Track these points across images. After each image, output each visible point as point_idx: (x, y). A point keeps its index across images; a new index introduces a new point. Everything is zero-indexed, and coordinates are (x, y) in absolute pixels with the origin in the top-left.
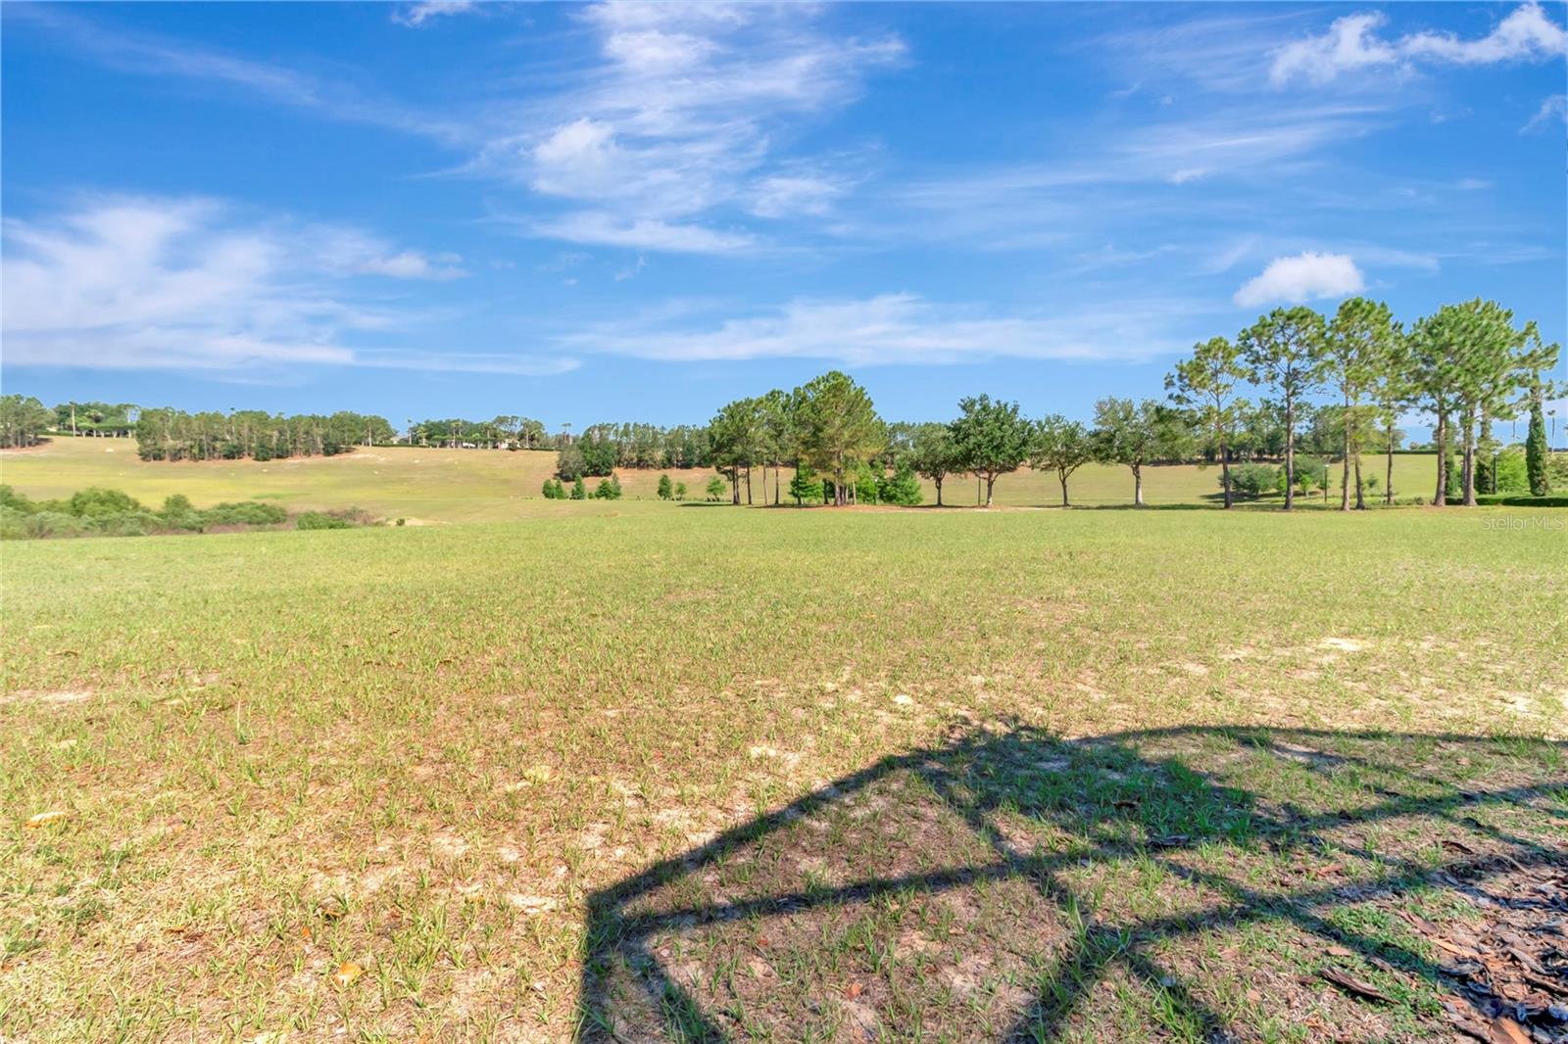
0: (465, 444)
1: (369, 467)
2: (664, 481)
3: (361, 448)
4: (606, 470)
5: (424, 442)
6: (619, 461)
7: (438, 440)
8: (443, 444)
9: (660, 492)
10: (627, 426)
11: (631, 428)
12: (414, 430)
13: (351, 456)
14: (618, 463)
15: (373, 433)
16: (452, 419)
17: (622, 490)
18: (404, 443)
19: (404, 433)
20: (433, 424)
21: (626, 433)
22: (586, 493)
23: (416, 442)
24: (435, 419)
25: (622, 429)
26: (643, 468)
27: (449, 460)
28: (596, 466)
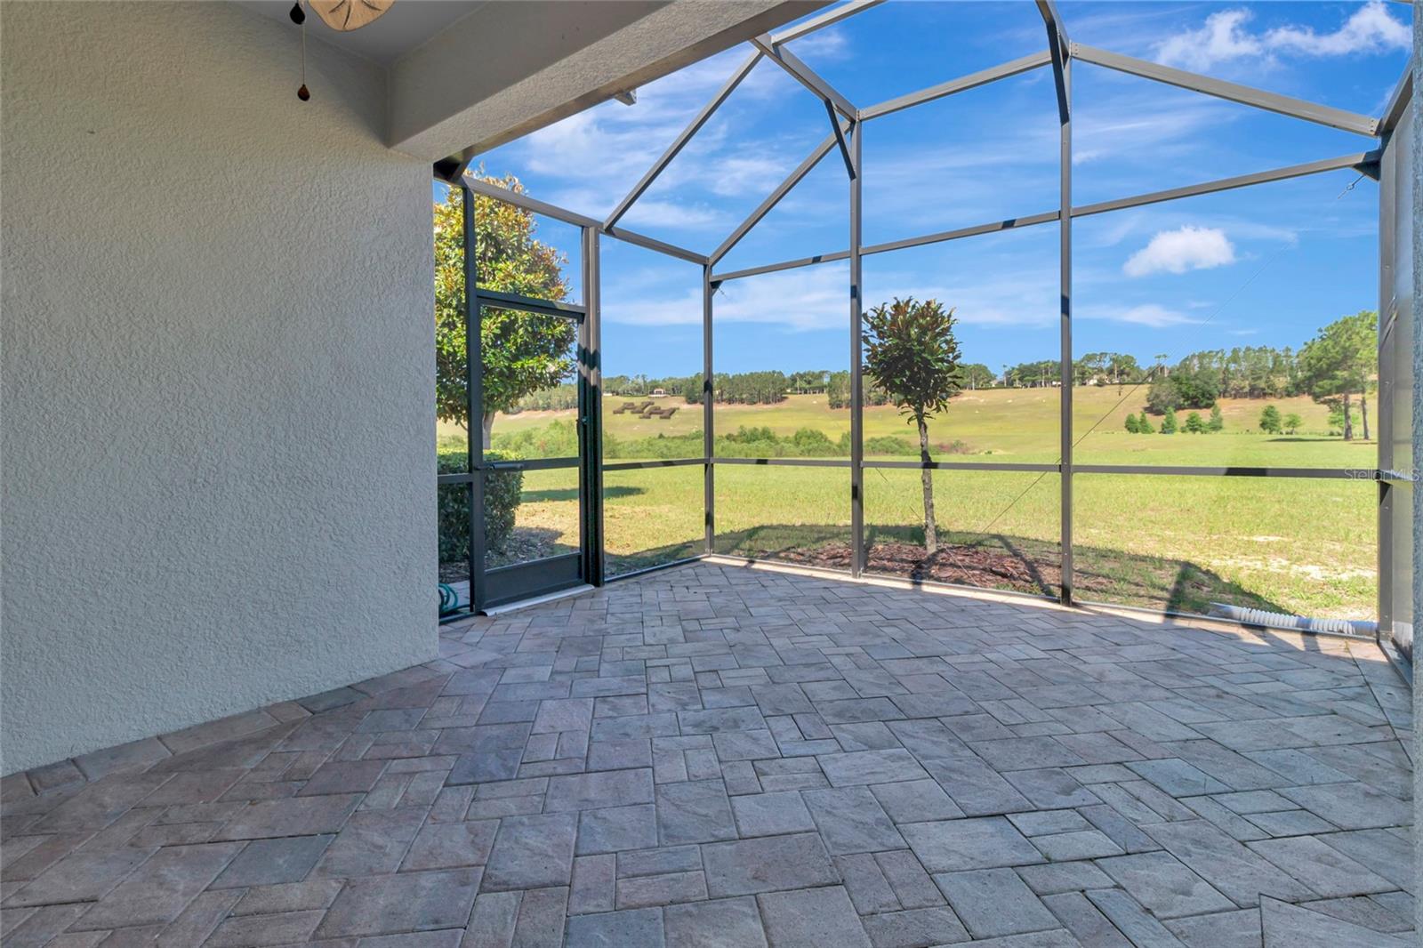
0: (1054, 383)
1: (971, 407)
2: (1269, 412)
3: (966, 392)
4: (1205, 402)
5: (1017, 383)
6: (1225, 391)
7: (1028, 381)
8: (1034, 385)
9: (1263, 425)
10: (1235, 351)
11: (1241, 354)
12: (1009, 373)
13: (959, 399)
14: (1224, 394)
15: (976, 379)
16: (1042, 361)
17: (1224, 424)
18: (1000, 385)
19: (1001, 377)
20: (1026, 367)
21: (1235, 359)
22: (1178, 426)
23: (1010, 384)
24: (1027, 363)
25: (1228, 354)
26: (1258, 397)
27: (1038, 398)
28: (1195, 397)
